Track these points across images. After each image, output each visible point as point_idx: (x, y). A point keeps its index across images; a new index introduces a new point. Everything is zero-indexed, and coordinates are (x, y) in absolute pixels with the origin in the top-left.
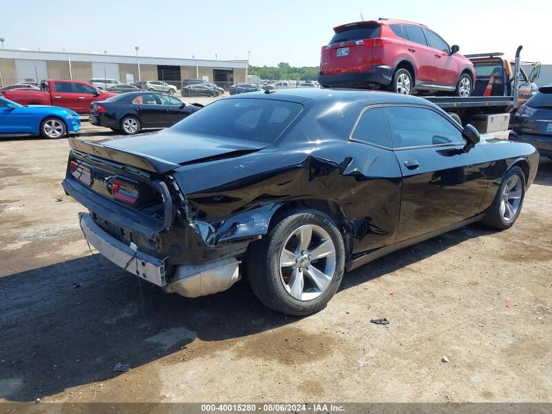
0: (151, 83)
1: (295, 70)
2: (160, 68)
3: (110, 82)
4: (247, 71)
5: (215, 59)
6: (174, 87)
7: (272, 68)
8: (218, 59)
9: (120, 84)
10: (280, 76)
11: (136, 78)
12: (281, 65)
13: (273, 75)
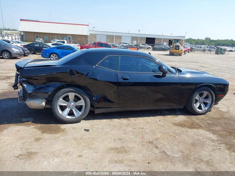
0: (142, 44)
1: (213, 41)
2: (147, 38)
3: (126, 43)
4: (184, 41)
5: (171, 36)
6: (151, 47)
7: (202, 40)
8: (173, 36)
9: (130, 44)
10: (205, 44)
11: (137, 42)
12: (207, 39)
13: (201, 43)
